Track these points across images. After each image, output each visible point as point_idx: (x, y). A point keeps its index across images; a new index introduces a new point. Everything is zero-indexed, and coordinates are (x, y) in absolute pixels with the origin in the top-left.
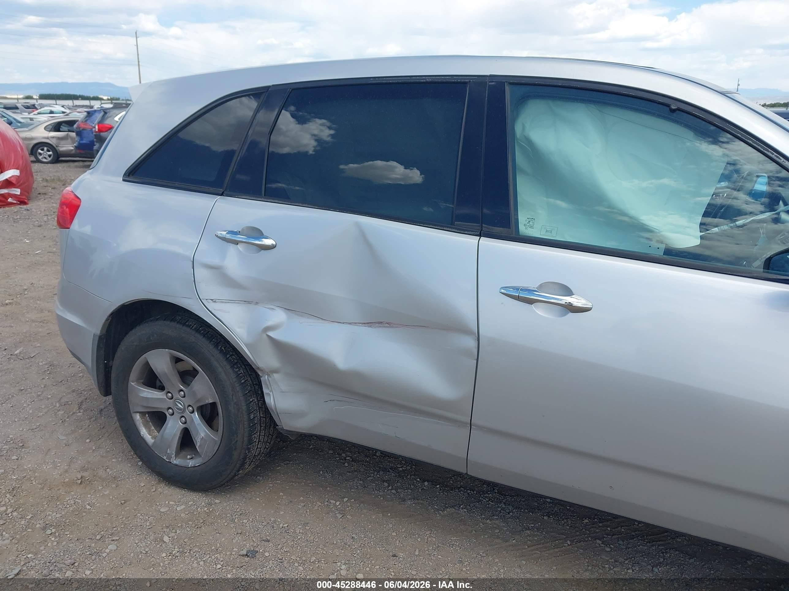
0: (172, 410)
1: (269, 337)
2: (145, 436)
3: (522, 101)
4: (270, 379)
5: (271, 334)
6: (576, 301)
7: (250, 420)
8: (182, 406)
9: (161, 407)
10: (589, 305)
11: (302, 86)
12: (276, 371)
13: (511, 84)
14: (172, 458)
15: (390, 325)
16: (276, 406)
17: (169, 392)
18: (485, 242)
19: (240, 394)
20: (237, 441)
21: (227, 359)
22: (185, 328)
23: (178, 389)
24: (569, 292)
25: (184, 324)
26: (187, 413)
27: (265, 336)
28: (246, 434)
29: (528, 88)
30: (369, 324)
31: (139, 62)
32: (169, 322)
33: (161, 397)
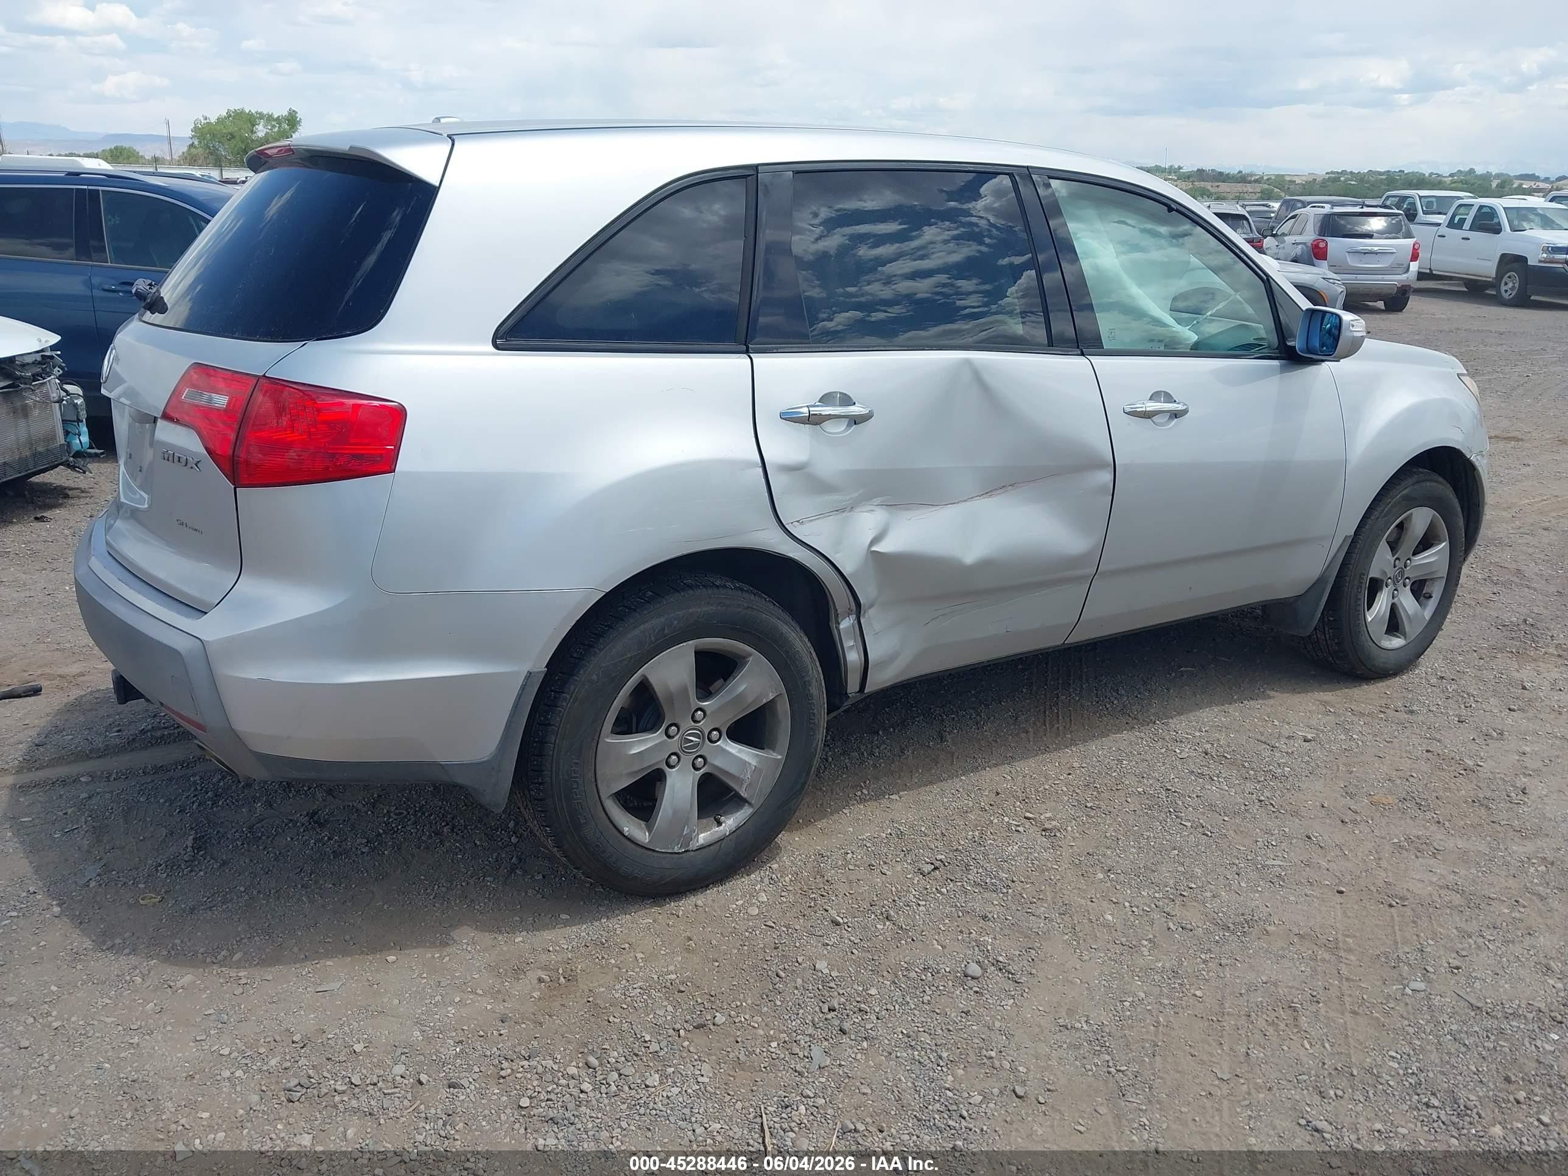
0: (678, 755)
2: (630, 833)
9: (659, 759)
14: (692, 840)
26: (707, 748)
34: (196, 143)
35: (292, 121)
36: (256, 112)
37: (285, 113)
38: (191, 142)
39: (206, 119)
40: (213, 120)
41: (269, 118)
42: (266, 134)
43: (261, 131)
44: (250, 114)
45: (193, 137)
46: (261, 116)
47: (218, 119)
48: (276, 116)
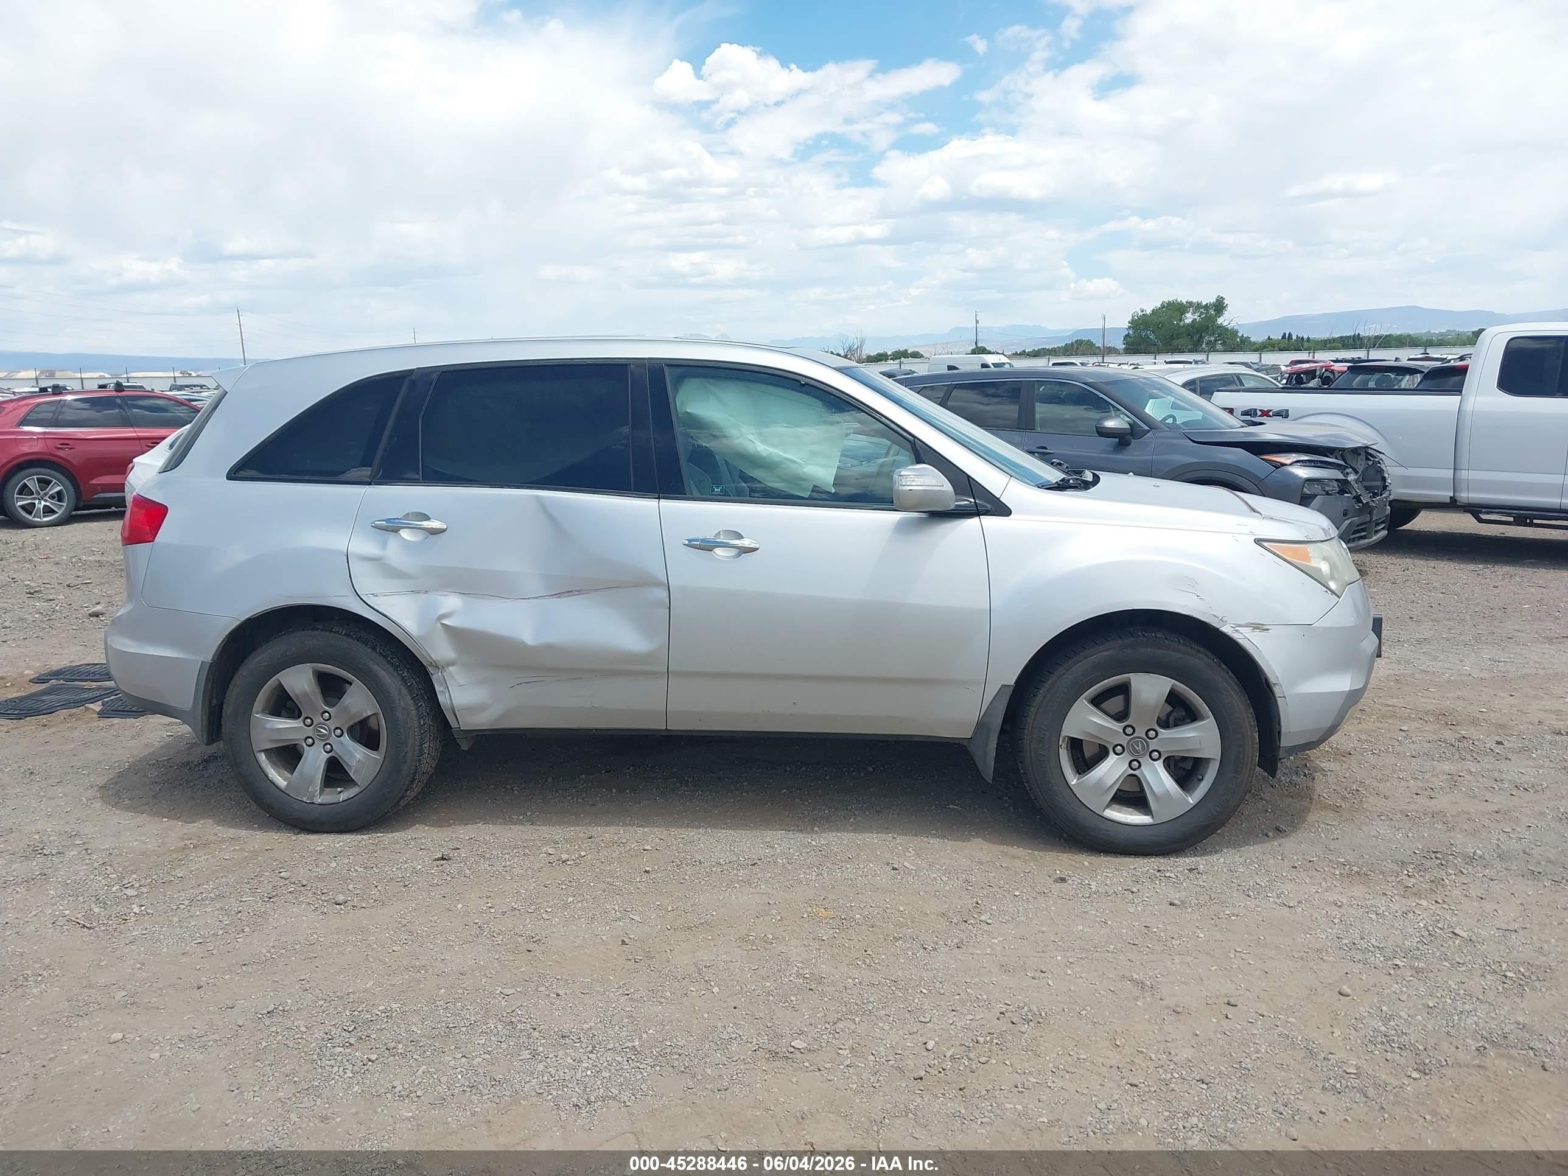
0: (312, 738)
1: (442, 624)
2: (274, 779)
3: (679, 381)
4: (445, 674)
5: (446, 622)
6: (745, 543)
7: (420, 726)
8: (326, 730)
9: (297, 737)
10: (757, 546)
11: (452, 369)
12: (452, 664)
13: (668, 365)
14: (315, 796)
15: (580, 592)
16: (454, 702)
17: (307, 718)
18: (665, 504)
19: (409, 698)
20: (407, 752)
21: (388, 661)
22: (332, 634)
23: (321, 712)
24: (740, 536)
25: (331, 631)
26: (333, 739)
27: (439, 625)
28: (417, 743)
29: (684, 369)
30: (558, 595)
31: (242, 340)
32: (310, 632)
33: (299, 725)
34: (1131, 332)
35: (1219, 306)
36: (1187, 302)
37: (1213, 300)
38: (1127, 333)
39: (1143, 311)
40: (1149, 312)
41: (1198, 306)
42: (1193, 321)
43: (1189, 318)
44: (1181, 304)
45: (1129, 327)
46: (1190, 304)
47: (1153, 311)
48: (1204, 304)
